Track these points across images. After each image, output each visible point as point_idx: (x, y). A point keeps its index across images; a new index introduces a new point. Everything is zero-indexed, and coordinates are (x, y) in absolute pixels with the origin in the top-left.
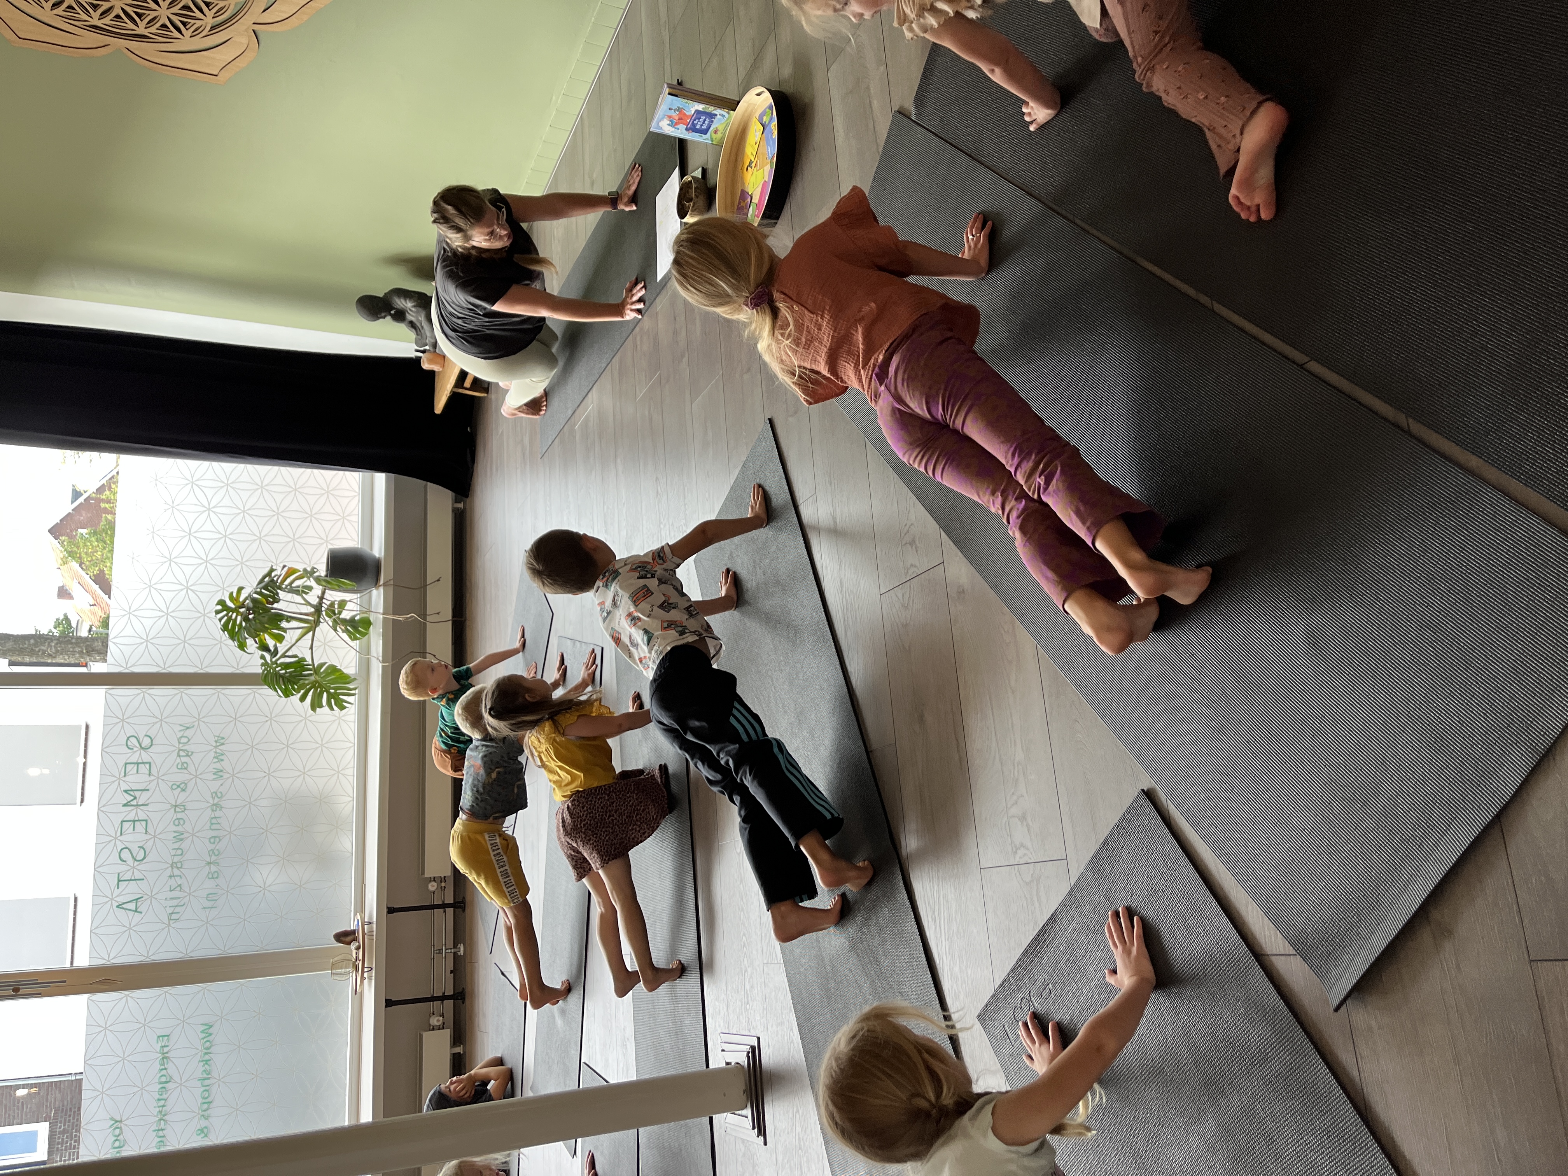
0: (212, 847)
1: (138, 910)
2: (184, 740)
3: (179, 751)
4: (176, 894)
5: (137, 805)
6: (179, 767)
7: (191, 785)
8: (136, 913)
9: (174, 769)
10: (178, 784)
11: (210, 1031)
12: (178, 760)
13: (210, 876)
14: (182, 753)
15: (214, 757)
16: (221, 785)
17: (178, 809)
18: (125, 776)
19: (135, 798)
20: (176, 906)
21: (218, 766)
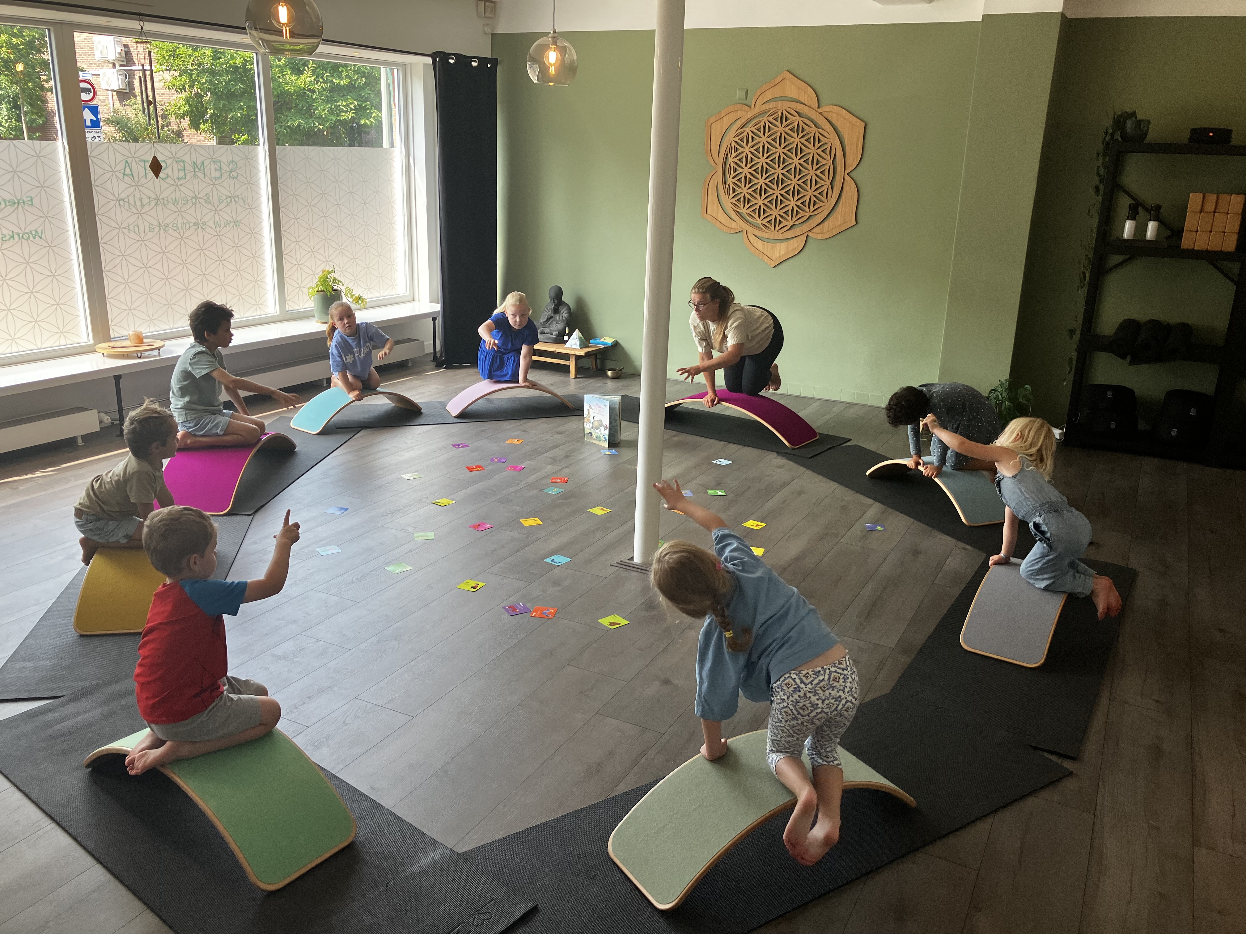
0: (171, 226)
1: (125, 176)
2: (236, 199)
3: (230, 197)
4: (138, 203)
5: (195, 171)
6: (221, 198)
7: (210, 207)
8: (122, 175)
9: (219, 194)
10: (211, 198)
11: (37, 237)
12: (224, 197)
13: (151, 226)
14: (229, 200)
15: (227, 221)
16: (211, 227)
17: (194, 200)
18: (214, 162)
19: (200, 169)
20: (129, 203)
21: (222, 225)
